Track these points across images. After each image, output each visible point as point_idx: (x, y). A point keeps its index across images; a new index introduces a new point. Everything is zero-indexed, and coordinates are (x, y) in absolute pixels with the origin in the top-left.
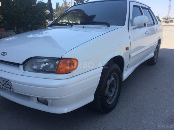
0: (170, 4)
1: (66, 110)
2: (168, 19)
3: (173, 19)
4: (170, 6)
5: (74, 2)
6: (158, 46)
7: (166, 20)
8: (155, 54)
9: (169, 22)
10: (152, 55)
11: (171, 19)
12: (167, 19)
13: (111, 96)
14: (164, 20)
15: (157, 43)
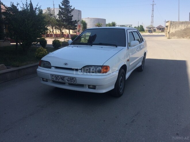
0: (153, 14)
1: (104, 91)
2: (152, 29)
3: (156, 29)
4: (153, 16)
5: (59, 10)
6: (144, 57)
7: (150, 30)
8: (142, 64)
9: (153, 31)
10: (140, 64)
11: (154, 29)
12: (150, 28)
13: (121, 87)
14: (148, 29)
15: (143, 55)
